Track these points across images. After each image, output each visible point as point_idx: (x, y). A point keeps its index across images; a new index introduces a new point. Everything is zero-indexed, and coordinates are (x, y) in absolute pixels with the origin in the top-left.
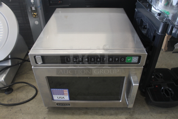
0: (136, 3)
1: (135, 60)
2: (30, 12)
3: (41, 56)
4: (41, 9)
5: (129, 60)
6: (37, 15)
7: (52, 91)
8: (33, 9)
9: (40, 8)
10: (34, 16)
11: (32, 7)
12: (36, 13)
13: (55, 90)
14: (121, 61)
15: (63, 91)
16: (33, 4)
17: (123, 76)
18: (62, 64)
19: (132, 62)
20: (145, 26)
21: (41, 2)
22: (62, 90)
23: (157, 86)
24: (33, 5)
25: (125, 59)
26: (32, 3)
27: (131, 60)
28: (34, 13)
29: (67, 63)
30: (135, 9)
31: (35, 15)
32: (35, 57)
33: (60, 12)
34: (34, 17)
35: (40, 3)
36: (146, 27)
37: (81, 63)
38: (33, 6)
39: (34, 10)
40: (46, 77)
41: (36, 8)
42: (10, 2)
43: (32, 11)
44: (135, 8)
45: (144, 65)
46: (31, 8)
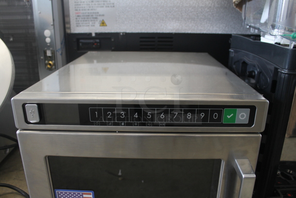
0: (231, 39)
1: (243, 116)
2: (42, 59)
3: (37, 104)
4: (62, 54)
5: (229, 117)
6: (54, 64)
7: (59, 194)
8: (49, 54)
9: (60, 52)
10: (49, 66)
11: (46, 50)
12: (52, 61)
13: (64, 192)
14: (212, 119)
15: (82, 195)
16: (48, 45)
17: (216, 157)
18: (81, 124)
19: (236, 123)
20: (251, 72)
21: (63, 43)
22: (81, 193)
23: (289, 195)
24: (49, 47)
25: (220, 113)
26: (47, 43)
27: (234, 117)
28: (49, 61)
29: (92, 124)
30: (230, 50)
31: (50, 64)
32: (24, 106)
33: (95, 61)
34: (48, 68)
35: (61, 44)
36: (253, 74)
37: (123, 124)
38: (49, 49)
39: (50, 57)
40: (45, 157)
41: (53, 53)
42: (11, 42)
43: (46, 58)
44: (230, 48)
45: (263, 130)
46: (45, 53)
